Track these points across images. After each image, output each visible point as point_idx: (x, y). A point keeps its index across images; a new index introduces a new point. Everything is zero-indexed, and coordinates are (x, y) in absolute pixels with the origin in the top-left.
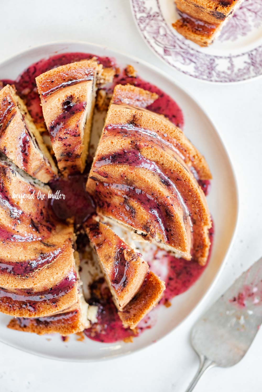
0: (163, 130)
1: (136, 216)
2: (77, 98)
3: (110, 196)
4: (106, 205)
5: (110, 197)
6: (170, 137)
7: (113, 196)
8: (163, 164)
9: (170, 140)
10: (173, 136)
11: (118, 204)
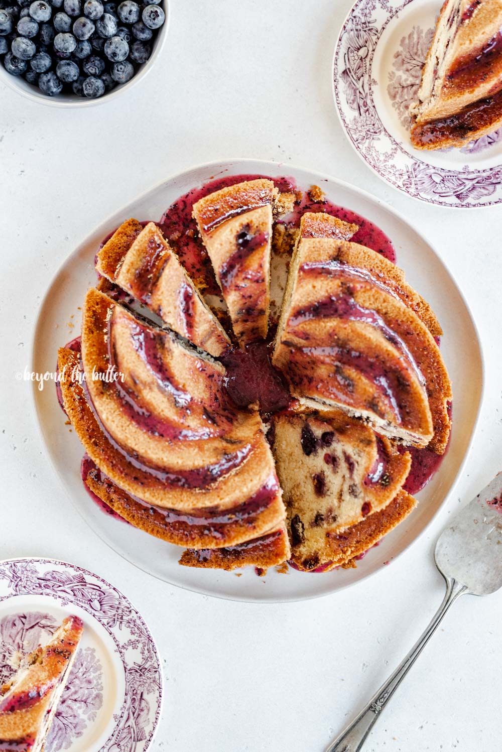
0: (377, 267)
1: (355, 390)
2: (255, 227)
3: (313, 366)
4: (305, 380)
5: (313, 368)
6: (388, 278)
7: (317, 366)
8: (386, 313)
9: (387, 282)
10: (392, 276)
11: (325, 377)
